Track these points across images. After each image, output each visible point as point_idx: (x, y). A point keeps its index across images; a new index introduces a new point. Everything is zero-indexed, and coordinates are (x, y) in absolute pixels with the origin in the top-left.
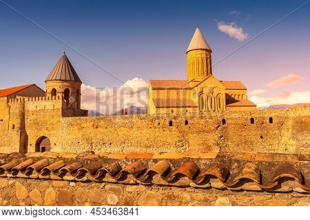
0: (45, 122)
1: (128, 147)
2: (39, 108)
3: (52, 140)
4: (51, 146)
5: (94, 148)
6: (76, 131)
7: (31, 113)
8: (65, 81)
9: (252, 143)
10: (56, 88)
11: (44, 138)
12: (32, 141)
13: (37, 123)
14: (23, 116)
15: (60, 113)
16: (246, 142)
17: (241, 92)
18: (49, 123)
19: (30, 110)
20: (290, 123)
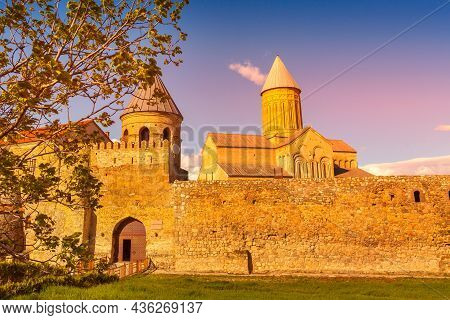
0: (132, 189)
1: (326, 243)
2: (119, 163)
3: (150, 225)
4: (148, 237)
5: (249, 244)
6: (209, 209)
7: (102, 172)
8: (165, 113)
10: (148, 126)
12: (105, 227)
13: (117, 192)
17: (349, 156)
18: (142, 192)
19: (100, 165)
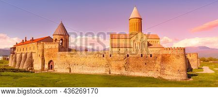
2: (49, 48)
3: (55, 62)
4: (54, 65)
6: (64, 58)
7: (46, 50)
8: (61, 35)
9: (141, 66)
11: (51, 61)
12: (47, 62)
13: (49, 54)
14: (43, 51)
15: (58, 50)
16: (138, 66)
18: (53, 54)
19: (46, 48)
20: (160, 57)
